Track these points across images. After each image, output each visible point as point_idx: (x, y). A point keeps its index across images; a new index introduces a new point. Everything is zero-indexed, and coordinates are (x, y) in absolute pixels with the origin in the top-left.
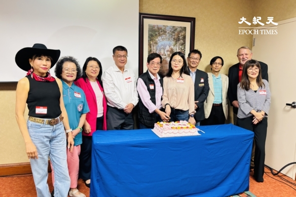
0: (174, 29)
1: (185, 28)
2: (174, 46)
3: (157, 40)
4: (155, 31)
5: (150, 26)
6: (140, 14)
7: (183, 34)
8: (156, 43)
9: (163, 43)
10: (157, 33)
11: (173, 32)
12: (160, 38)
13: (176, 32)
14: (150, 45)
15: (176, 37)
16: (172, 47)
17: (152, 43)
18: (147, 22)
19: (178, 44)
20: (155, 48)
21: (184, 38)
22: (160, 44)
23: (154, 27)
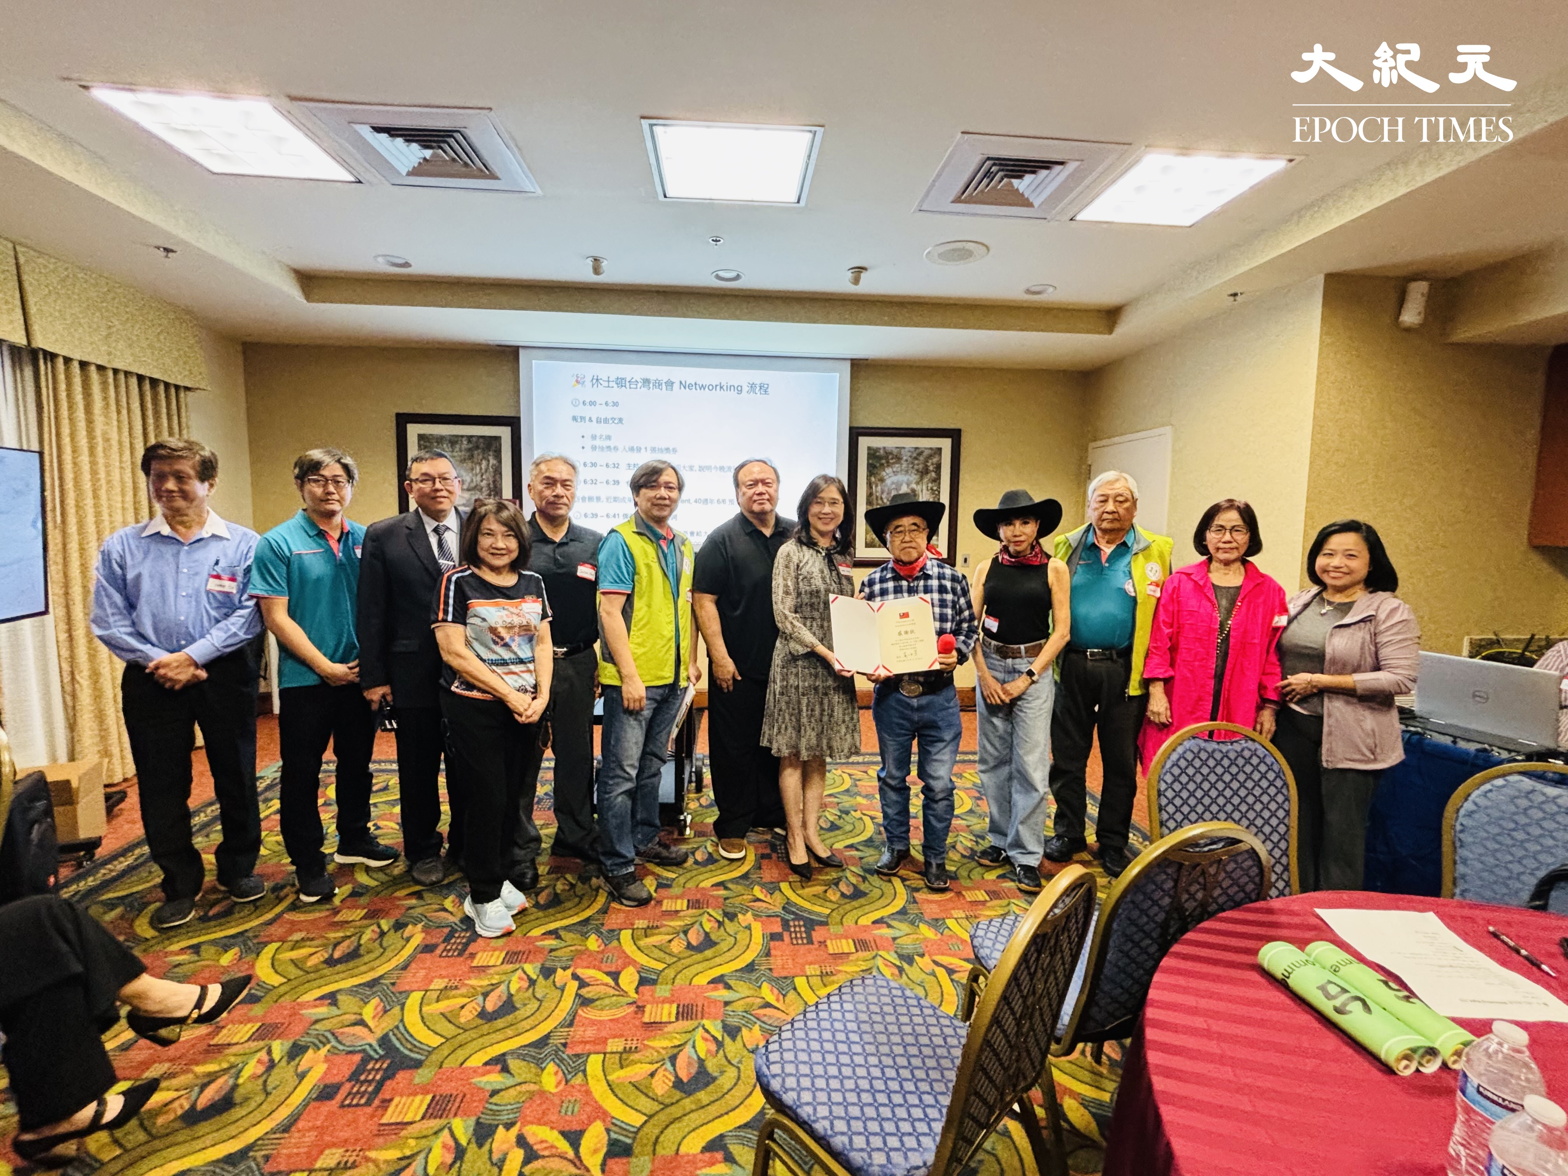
0: (918, 453)
1: (940, 449)
2: (917, 483)
3: (884, 474)
4: (880, 458)
5: (869, 448)
6: (851, 429)
7: (935, 460)
8: (882, 480)
9: (894, 479)
10: (883, 461)
11: (916, 458)
12: (889, 470)
13: (921, 458)
14: (870, 485)
15: (921, 466)
16: (914, 486)
17: (873, 479)
18: (865, 442)
19: (925, 480)
20: (879, 488)
21: (938, 467)
22: (888, 482)
23: (878, 449)
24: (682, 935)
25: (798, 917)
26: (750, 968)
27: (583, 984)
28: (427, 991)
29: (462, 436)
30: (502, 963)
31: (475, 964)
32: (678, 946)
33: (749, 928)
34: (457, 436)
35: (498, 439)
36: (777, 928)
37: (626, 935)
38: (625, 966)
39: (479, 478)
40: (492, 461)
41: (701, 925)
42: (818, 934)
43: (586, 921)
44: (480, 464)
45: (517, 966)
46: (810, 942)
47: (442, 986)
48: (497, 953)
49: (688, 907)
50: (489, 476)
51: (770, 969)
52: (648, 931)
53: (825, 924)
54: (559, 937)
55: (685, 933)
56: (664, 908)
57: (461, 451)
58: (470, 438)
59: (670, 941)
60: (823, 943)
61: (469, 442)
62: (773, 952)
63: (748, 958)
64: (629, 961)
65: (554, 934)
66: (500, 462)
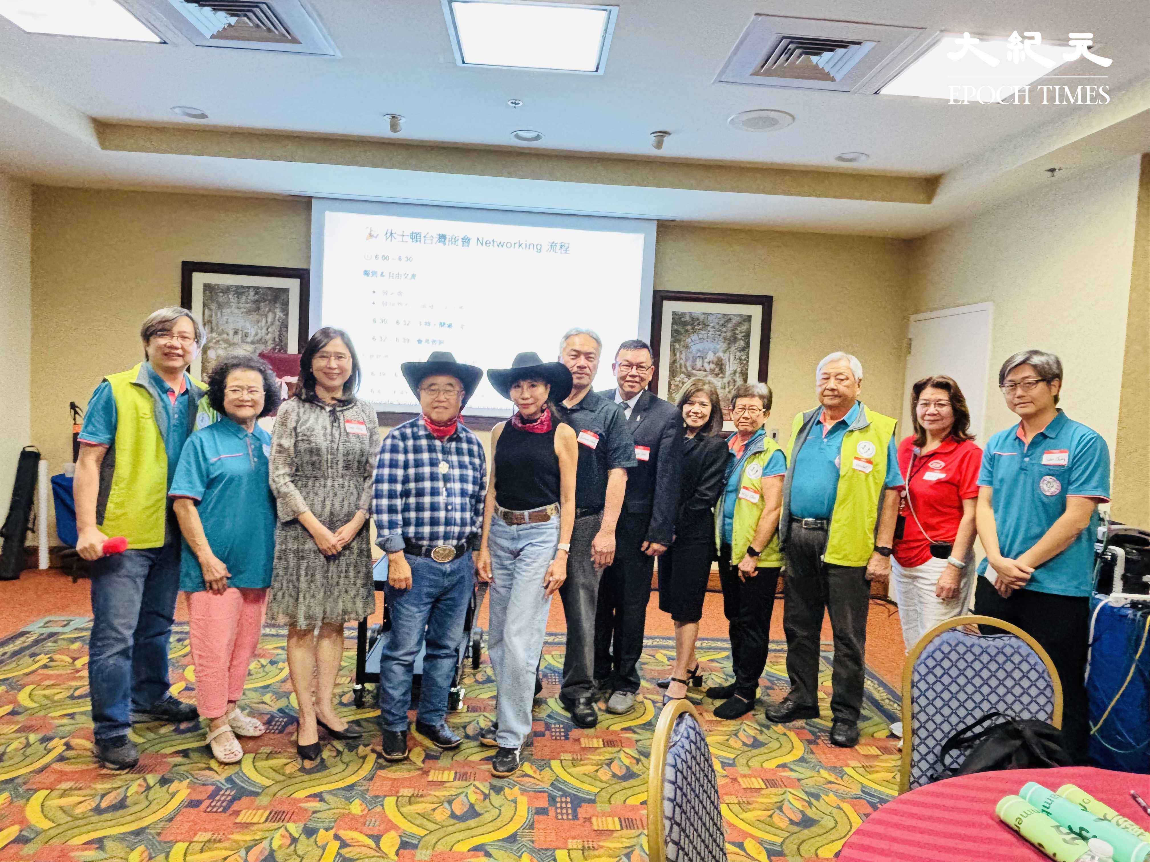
0: (727, 319)
1: (750, 317)
2: (725, 352)
3: (689, 340)
4: (685, 324)
5: (674, 313)
6: (656, 293)
7: (744, 328)
8: (687, 347)
9: (700, 346)
10: (689, 327)
11: (723, 325)
12: (694, 337)
13: (730, 325)
14: (673, 351)
15: (729, 334)
16: (721, 354)
17: (677, 346)
18: (669, 307)
19: (733, 349)
20: (683, 356)
21: (747, 336)
22: (694, 349)
23: (683, 315)
24: (446, 805)
25: (565, 794)
26: (513, 838)
27: (344, 844)
28: (191, 842)
29: (249, 287)
30: (266, 821)
31: (238, 820)
32: (441, 815)
33: (515, 801)
34: (243, 287)
35: (286, 291)
36: (543, 803)
37: (390, 802)
38: (387, 830)
39: (264, 331)
40: (279, 314)
41: (466, 795)
42: (583, 811)
43: (351, 787)
44: (266, 317)
45: (280, 824)
46: (576, 817)
47: (206, 839)
48: (260, 812)
49: (455, 779)
50: (275, 329)
51: (533, 842)
52: (411, 800)
53: (593, 801)
54: (322, 800)
55: (450, 802)
56: (430, 778)
57: (247, 303)
58: (257, 289)
59: (434, 810)
60: (589, 820)
61: (256, 293)
62: (536, 825)
63: (510, 830)
64: (392, 826)
65: (319, 797)
66: (287, 315)
